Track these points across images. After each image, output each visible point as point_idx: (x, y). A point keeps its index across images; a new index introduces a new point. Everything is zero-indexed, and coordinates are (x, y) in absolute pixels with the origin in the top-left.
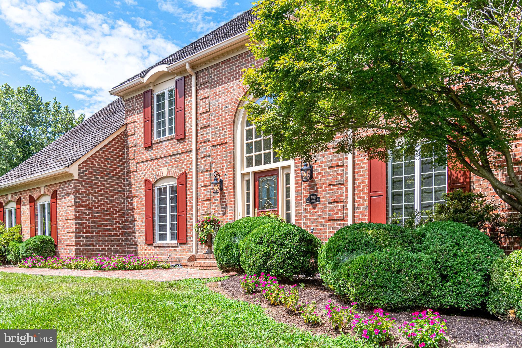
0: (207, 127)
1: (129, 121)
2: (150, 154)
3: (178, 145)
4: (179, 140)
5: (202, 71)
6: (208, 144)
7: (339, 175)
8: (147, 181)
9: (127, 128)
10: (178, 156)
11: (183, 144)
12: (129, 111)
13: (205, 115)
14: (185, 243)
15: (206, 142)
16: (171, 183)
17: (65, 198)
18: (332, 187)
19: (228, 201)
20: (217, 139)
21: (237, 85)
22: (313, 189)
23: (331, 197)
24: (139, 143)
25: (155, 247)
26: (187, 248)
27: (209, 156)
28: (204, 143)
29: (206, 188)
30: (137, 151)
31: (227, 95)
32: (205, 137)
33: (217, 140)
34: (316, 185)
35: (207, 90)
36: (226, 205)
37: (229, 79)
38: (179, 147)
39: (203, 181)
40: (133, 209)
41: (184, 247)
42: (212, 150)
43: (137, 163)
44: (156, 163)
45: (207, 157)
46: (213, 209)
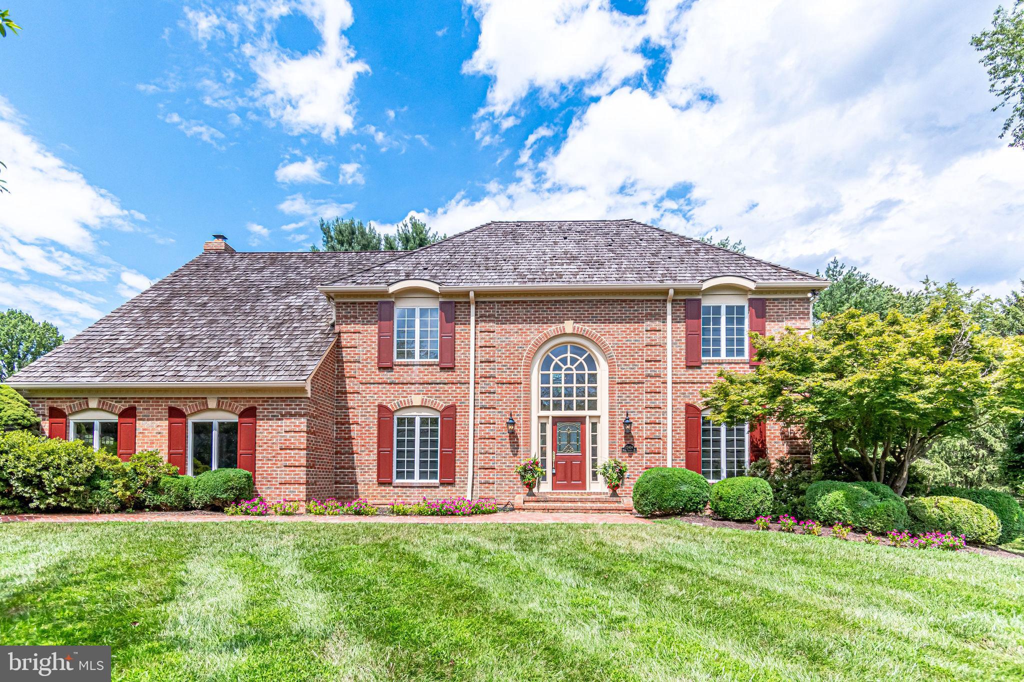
0: (490, 362)
1: (344, 330)
2: (386, 376)
3: (442, 373)
4: (442, 369)
5: (484, 302)
6: (491, 379)
7: (657, 430)
8: (382, 408)
9: (340, 336)
10: (442, 386)
11: (450, 373)
12: (346, 317)
13: (487, 349)
14: (452, 484)
15: (489, 377)
16: (423, 414)
17: (279, 419)
18: (649, 440)
19: (521, 442)
20: (506, 376)
21: (536, 329)
22: (628, 440)
23: (648, 448)
24: (366, 360)
25: (394, 487)
26: (454, 489)
27: (494, 393)
28: (485, 377)
29: (488, 425)
30: (362, 369)
31: (521, 335)
32: (488, 372)
33: (506, 378)
34: (632, 437)
35: (491, 324)
36: (518, 446)
37: (525, 321)
38: (444, 376)
39: (484, 418)
40: (350, 438)
41: (450, 488)
42: (498, 387)
43: (361, 383)
44: (400, 388)
45: (490, 393)
46: (498, 448)
